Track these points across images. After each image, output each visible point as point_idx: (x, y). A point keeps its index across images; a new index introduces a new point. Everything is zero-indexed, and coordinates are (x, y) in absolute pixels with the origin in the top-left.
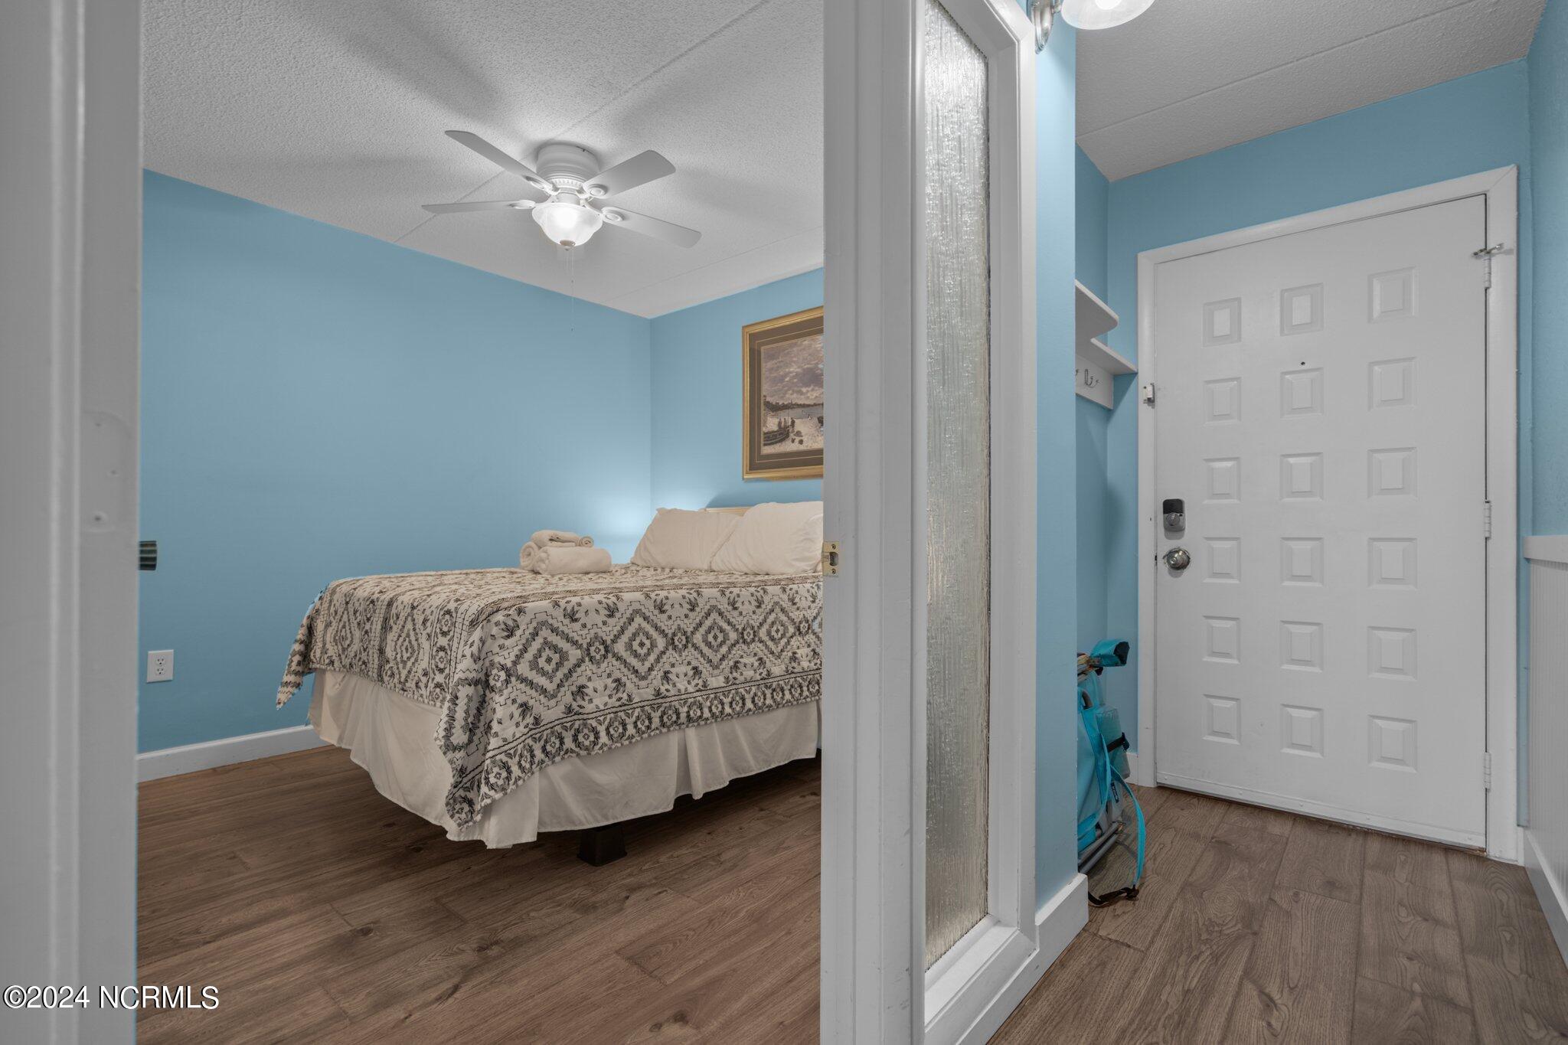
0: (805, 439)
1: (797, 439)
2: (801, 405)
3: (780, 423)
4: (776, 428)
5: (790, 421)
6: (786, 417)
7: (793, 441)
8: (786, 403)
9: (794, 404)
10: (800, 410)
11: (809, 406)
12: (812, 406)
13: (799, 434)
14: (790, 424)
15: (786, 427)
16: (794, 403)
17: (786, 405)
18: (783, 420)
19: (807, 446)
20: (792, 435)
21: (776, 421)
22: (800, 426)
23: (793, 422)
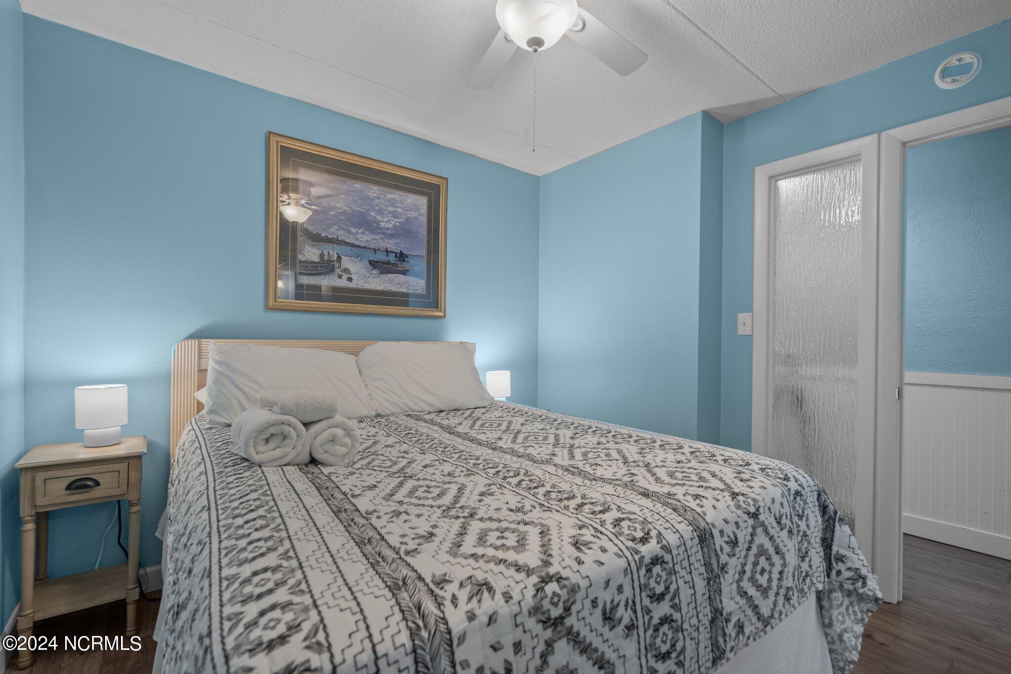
0: (354, 277)
1: (345, 276)
2: (348, 243)
3: (322, 255)
4: (316, 259)
5: (335, 256)
6: (332, 252)
7: (340, 277)
8: (330, 236)
9: (341, 241)
10: (348, 248)
11: (358, 246)
12: (363, 248)
13: (346, 271)
14: (335, 258)
15: (329, 262)
16: (340, 239)
17: (331, 239)
18: (326, 253)
19: (358, 285)
20: (338, 271)
21: (318, 252)
22: (346, 262)
23: (339, 259)
